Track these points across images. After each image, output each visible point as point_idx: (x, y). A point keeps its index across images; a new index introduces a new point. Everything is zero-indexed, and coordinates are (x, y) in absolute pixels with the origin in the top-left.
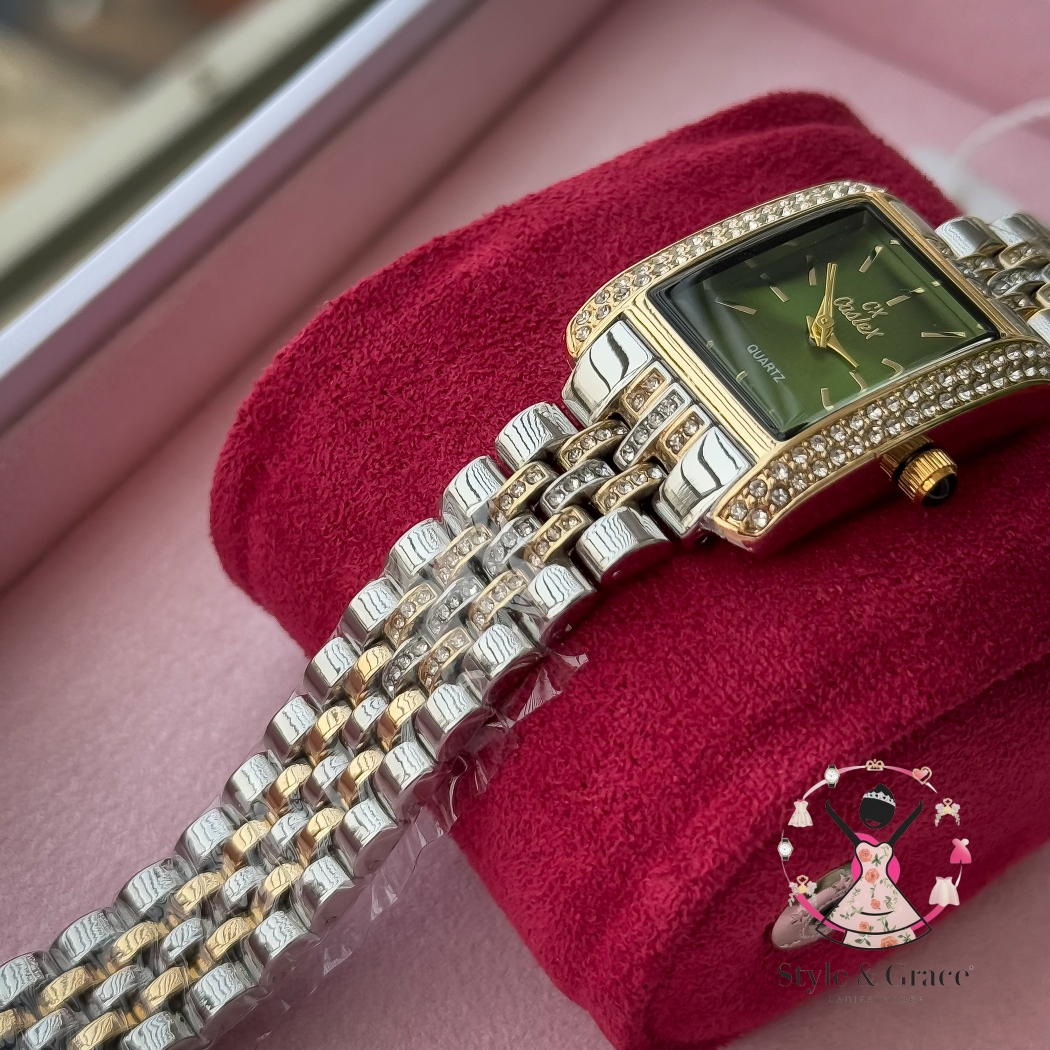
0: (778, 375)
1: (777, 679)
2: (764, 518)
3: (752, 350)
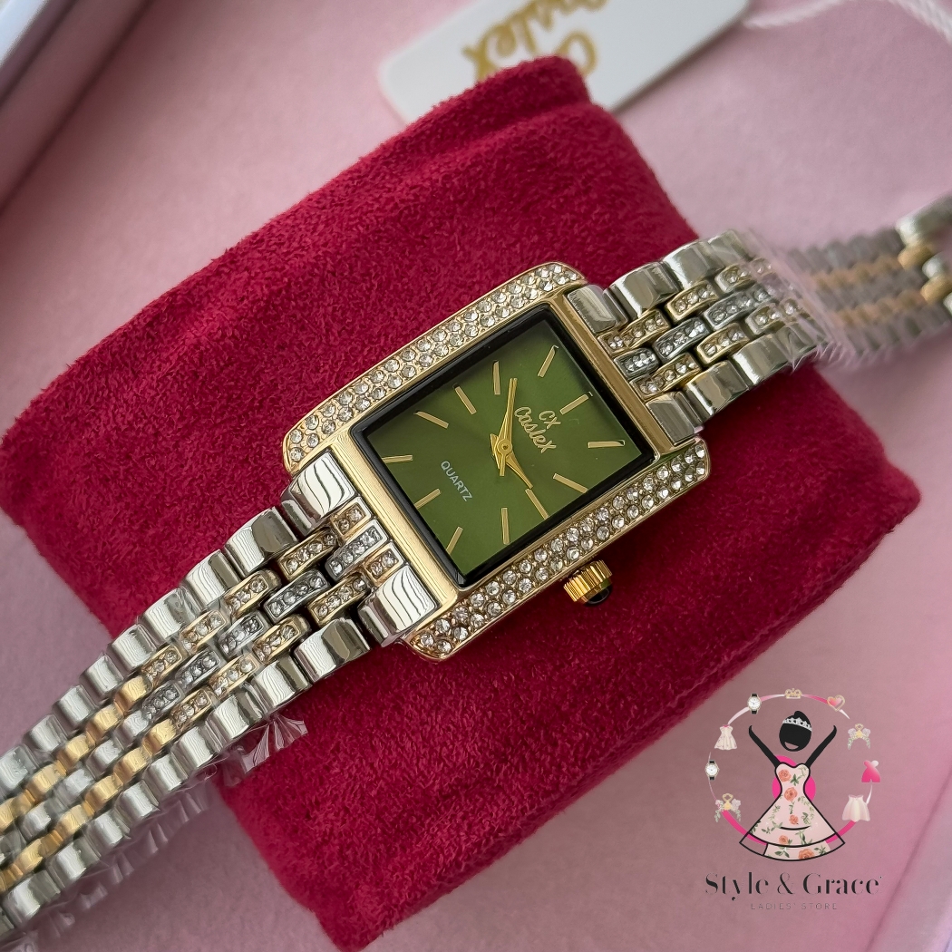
0: (466, 493)
1: (460, 760)
2: (447, 647)
3: (445, 467)
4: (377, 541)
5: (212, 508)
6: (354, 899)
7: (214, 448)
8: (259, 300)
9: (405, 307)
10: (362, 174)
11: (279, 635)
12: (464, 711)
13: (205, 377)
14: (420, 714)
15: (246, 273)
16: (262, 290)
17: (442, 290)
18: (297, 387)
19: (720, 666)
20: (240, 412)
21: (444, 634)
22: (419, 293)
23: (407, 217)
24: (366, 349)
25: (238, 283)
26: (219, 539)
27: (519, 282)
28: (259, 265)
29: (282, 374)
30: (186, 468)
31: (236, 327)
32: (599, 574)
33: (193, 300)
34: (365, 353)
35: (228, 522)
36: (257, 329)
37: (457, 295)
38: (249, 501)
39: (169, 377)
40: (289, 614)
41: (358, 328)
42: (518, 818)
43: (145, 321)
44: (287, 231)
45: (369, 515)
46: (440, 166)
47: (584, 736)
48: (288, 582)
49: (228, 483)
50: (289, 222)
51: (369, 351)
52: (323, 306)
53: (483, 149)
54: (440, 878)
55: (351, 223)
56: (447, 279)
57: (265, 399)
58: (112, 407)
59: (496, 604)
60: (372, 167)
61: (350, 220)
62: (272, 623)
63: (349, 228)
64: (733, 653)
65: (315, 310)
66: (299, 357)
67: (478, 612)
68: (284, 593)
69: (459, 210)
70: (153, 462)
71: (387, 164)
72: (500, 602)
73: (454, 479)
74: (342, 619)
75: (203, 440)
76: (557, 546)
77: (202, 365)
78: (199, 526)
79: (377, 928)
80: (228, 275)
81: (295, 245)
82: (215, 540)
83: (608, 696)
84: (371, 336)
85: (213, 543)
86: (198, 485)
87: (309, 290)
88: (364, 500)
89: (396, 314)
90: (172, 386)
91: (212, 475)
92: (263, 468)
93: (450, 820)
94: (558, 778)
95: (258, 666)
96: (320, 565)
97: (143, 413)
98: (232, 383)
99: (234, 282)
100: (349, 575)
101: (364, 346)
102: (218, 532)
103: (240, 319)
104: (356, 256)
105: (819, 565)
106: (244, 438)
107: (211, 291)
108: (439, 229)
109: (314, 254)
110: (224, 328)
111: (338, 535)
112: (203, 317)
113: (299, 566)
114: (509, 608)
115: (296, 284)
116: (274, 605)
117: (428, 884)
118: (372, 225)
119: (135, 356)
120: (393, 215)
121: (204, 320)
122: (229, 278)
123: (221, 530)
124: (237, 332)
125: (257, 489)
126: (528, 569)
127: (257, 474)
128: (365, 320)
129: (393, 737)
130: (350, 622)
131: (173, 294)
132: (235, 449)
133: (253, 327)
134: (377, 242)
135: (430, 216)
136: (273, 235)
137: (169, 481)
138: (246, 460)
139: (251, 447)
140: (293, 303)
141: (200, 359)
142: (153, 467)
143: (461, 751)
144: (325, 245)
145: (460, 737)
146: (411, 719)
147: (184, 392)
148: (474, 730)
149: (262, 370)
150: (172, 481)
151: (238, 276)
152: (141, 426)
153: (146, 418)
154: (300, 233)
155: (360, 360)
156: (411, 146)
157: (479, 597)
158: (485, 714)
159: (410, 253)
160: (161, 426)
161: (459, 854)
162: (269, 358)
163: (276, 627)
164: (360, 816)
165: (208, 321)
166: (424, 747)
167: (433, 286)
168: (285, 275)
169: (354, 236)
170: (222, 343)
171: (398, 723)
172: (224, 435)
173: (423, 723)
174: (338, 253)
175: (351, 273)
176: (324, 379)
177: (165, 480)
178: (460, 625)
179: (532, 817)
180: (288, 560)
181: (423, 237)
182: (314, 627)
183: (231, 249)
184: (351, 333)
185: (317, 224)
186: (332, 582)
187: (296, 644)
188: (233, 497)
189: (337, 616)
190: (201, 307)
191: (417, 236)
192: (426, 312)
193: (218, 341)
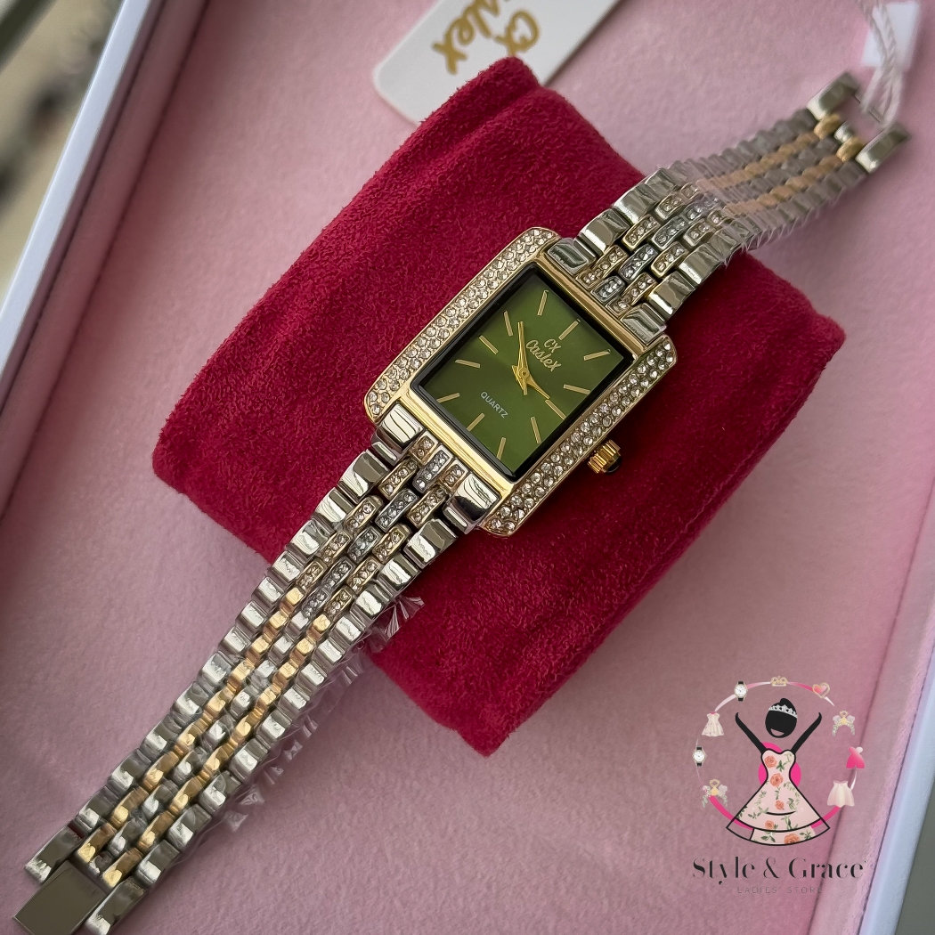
0: (503, 413)
1: (538, 603)
2: (512, 526)
3: (484, 396)
4: (446, 460)
5: (322, 458)
6: (482, 716)
7: (315, 415)
8: (324, 300)
9: (431, 282)
10: (379, 188)
11: (390, 541)
12: (534, 567)
13: (297, 364)
14: (503, 576)
15: (311, 281)
16: (325, 291)
17: (455, 263)
18: (365, 358)
19: (714, 496)
20: (328, 385)
21: (508, 517)
22: (439, 269)
23: (419, 214)
24: (409, 319)
25: (307, 290)
26: (332, 479)
27: (510, 250)
28: (319, 273)
29: (352, 350)
30: (298, 432)
31: (312, 323)
32: (612, 450)
33: (276, 308)
34: (409, 322)
35: (336, 465)
36: (327, 321)
37: (467, 264)
38: (348, 447)
39: (272, 370)
40: (394, 524)
41: (400, 305)
42: (587, 635)
43: (245, 331)
44: (334, 243)
45: (436, 442)
46: (435, 170)
47: (624, 568)
48: (389, 502)
49: (330, 437)
50: (333, 235)
51: (412, 320)
52: (371, 294)
53: (464, 150)
54: (541, 688)
55: (379, 228)
56: (457, 255)
57: (344, 371)
58: (235, 399)
59: (540, 489)
60: (386, 181)
61: (378, 225)
62: (383, 533)
63: (378, 231)
64: (721, 485)
65: (366, 298)
66: (362, 335)
67: (529, 496)
68: (387, 510)
69: (456, 201)
70: (273, 433)
71: (396, 176)
72: (543, 486)
73: (492, 403)
74: (433, 520)
75: (306, 410)
76: (576, 438)
77: (293, 356)
78: (316, 472)
79: (504, 732)
80: (298, 284)
81: (341, 252)
82: (329, 480)
83: (636, 536)
84: (411, 309)
85: (328, 482)
86: (309, 443)
87: (359, 284)
88: (431, 432)
89: (425, 288)
90: (275, 376)
91: (318, 434)
92: (353, 422)
93: (540, 647)
94: (611, 601)
95: (379, 565)
96: (409, 484)
97: (259, 399)
98: (318, 365)
99: (303, 289)
100: (431, 488)
101: (408, 317)
102: (330, 474)
103: (313, 317)
104: (388, 251)
105: (773, 407)
106: (335, 403)
107: (288, 299)
108: (444, 218)
109: (357, 257)
110: (303, 325)
111: (418, 461)
112: (286, 320)
113: (394, 488)
114: (550, 489)
115: (348, 282)
116: (382, 520)
117: (533, 694)
118: (395, 226)
119: (244, 359)
120: (408, 215)
121: (287, 322)
122: (299, 287)
123: (332, 472)
124: (313, 327)
125: (352, 438)
126: (558, 459)
127: (350, 427)
128: (404, 298)
129: (487, 596)
130: (439, 521)
131: (260, 307)
132: (330, 412)
133: (324, 320)
134: (401, 238)
135: (436, 210)
136: (324, 248)
137: (287, 444)
138: (339, 418)
139: (342, 408)
140: (350, 297)
141: (291, 352)
142: (274, 437)
143: (538, 596)
144: (363, 248)
145: (535, 586)
146: (496, 581)
147: (284, 378)
148: (544, 579)
149: (337, 351)
150: (289, 444)
151: (305, 284)
152: (259, 408)
153: (261, 402)
154: (344, 243)
155: (406, 328)
156: (410, 159)
157: (528, 486)
158: (549, 567)
159: (426, 241)
160: (273, 406)
161: (550, 670)
162: (341, 340)
163: (387, 535)
164: (474, 656)
165: (291, 323)
166: (510, 598)
167: (448, 261)
168: (339, 277)
169: (383, 237)
170: (304, 337)
171: (488, 585)
172: (320, 403)
173: (506, 581)
174: (374, 252)
175: (386, 266)
176: (383, 348)
177: (284, 444)
178: (518, 508)
179: (598, 633)
180: (386, 486)
181: (434, 227)
182: (414, 530)
183: (296, 264)
184: (396, 309)
185: (355, 233)
186: (420, 495)
187: (404, 544)
188: (336, 447)
189: (429, 519)
190: (284, 313)
191: (429, 227)
192: (447, 282)
193: (301, 336)
